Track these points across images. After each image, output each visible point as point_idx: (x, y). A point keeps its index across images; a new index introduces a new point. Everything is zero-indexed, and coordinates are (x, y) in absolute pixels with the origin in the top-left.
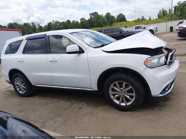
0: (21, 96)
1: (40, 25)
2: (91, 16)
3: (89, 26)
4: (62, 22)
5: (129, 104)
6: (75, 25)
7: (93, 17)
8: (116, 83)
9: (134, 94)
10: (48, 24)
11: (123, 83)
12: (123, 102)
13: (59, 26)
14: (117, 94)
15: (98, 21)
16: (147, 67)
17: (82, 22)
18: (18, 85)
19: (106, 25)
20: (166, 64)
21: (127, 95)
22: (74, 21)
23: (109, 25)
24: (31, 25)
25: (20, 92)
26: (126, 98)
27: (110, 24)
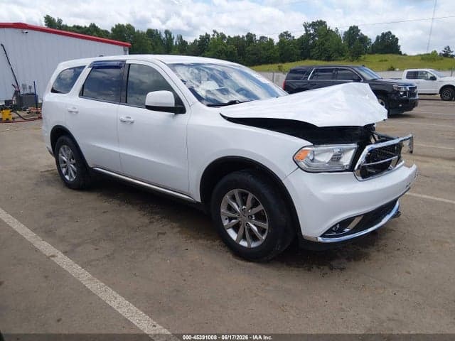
0: (68, 185)
1: (184, 38)
2: (306, 30)
3: (299, 54)
4: (235, 37)
5: (254, 245)
6: (264, 48)
7: (312, 32)
8: (236, 192)
9: (266, 225)
10: (202, 37)
11: (247, 195)
12: (244, 238)
13: (225, 46)
14: (236, 218)
15: (322, 44)
16: (299, 167)
17: (281, 42)
18: (65, 162)
19: (343, 58)
20: (351, 168)
21: (255, 225)
22: (262, 38)
23: (350, 58)
24: (164, 36)
25: (67, 177)
26: (251, 230)
27: (352, 56)
